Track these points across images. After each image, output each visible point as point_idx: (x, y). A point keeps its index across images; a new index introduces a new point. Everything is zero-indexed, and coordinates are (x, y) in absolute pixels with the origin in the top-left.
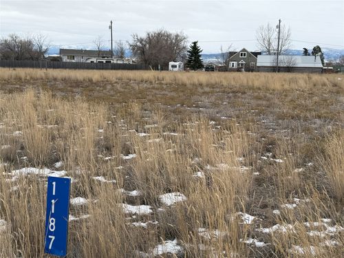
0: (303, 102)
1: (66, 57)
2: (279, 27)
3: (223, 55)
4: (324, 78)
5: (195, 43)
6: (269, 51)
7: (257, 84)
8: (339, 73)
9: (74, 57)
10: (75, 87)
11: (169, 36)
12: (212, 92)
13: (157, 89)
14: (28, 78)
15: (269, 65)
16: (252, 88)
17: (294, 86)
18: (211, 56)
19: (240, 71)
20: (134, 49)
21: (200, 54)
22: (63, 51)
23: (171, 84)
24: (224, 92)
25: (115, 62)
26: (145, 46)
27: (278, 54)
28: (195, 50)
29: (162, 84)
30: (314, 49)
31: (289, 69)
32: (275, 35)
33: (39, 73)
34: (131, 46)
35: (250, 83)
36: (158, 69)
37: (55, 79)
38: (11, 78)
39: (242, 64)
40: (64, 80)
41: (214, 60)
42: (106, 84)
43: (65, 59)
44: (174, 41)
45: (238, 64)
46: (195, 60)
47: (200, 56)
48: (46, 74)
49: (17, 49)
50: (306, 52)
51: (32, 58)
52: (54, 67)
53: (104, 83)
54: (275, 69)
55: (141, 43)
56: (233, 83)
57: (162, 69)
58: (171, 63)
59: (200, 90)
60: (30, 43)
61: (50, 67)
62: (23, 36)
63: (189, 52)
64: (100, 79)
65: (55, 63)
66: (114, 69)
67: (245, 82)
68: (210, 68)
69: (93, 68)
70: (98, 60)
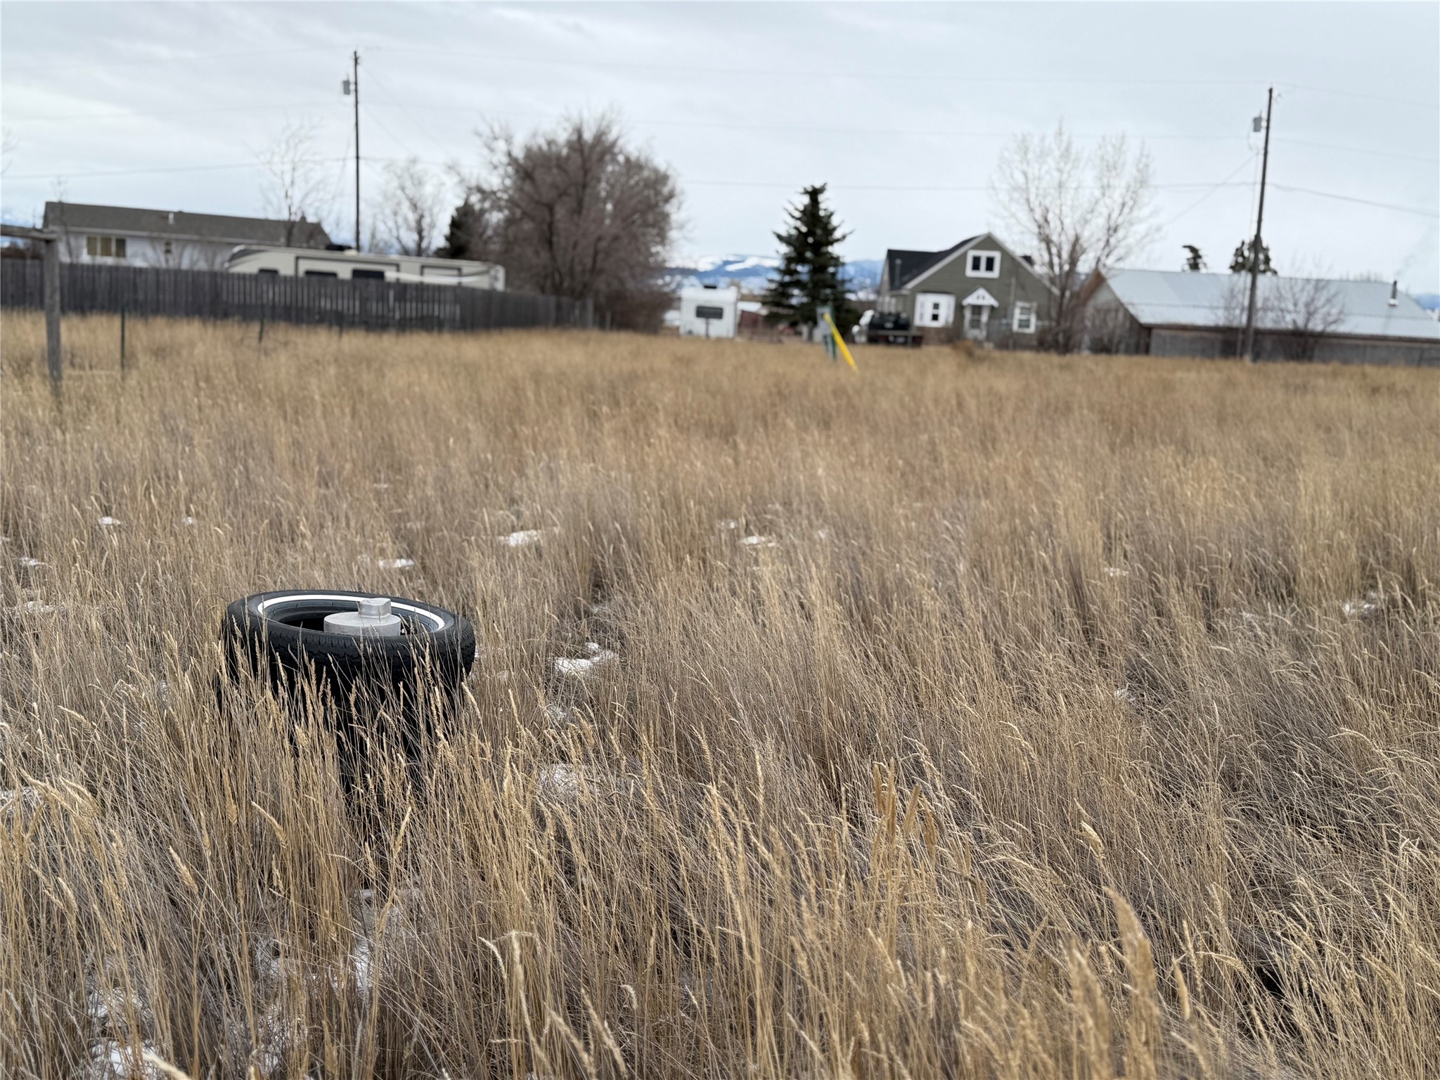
1: (82, 244)
5: (814, 194)
9: (121, 243)
39: (978, 309)
45: (959, 309)
70: (305, 266)
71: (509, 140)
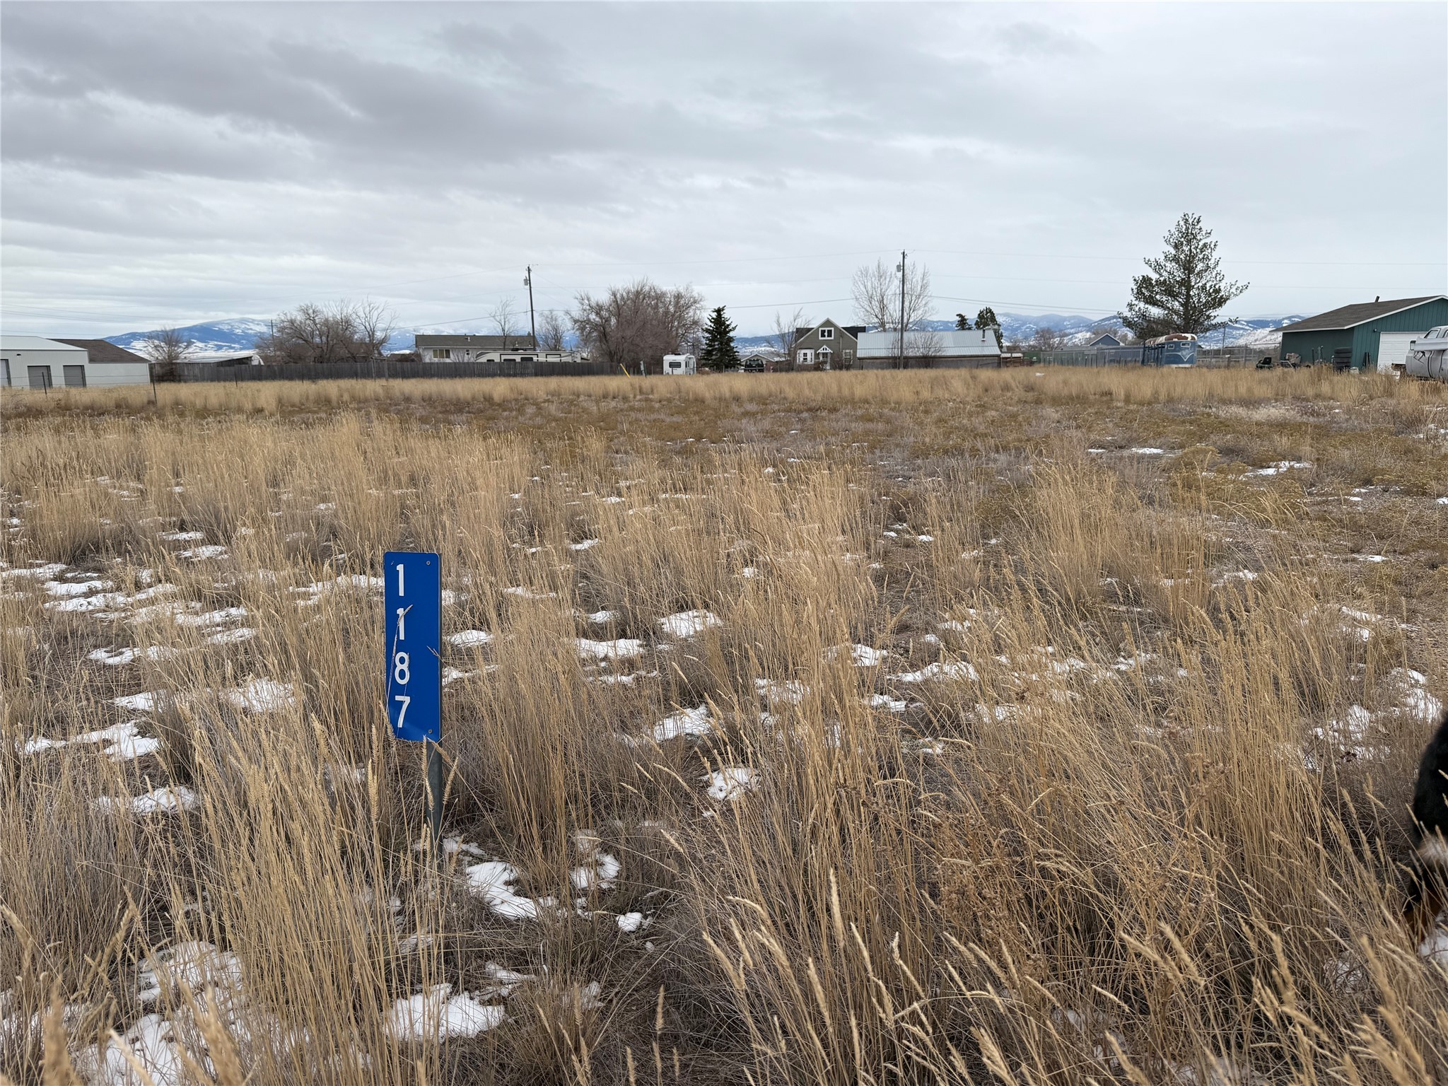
0: (965, 421)
1: (431, 353)
2: (901, 268)
3: (782, 337)
4: (1007, 374)
5: (719, 311)
6: (883, 324)
7: (859, 391)
8: (1037, 366)
9: (448, 351)
10: (453, 413)
11: (660, 297)
12: (763, 413)
13: (639, 410)
14: (346, 397)
15: (883, 353)
16: (852, 402)
17: (941, 393)
18: (756, 341)
19: (822, 370)
20: (582, 329)
21: (731, 334)
22: (422, 340)
23: (669, 400)
24: (789, 410)
25: (542, 359)
26: (608, 320)
27: (903, 329)
28: (720, 326)
29: (651, 400)
30: (981, 316)
31: (927, 362)
32: (895, 286)
33: (372, 387)
34: (576, 321)
35: (846, 392)
36: (639, 372)
37: (408, 399)
38: (307, 399)
39: (825, 355)
40: (428, 400)
41: (762, 349)
42: (524, 405)
43: (429, 357)
44: (672, 309)
45: (817, 355)
46: (720, 350)
47: (731, 340)
48: (386, 389)
49: (318, 340)
50: (963, 323)
51: (354, 358)
52: (405, 375)
53: (519, 404)
54: (898, 362)
55: (597, 314)
56: (807, 392)
57: (649, 372)
58: (668, 358)
59: (736, 409)
60: (347, 323)
61: (394, 375)
62: (331, 310)
63: (707, 331)
64: (510, 396)
65: (407, 366)
66: (542, 375)
67: (834, 389)
68: (755, 366)
69: (493, 375)
70: (504, 357)
71: (588, 300)
